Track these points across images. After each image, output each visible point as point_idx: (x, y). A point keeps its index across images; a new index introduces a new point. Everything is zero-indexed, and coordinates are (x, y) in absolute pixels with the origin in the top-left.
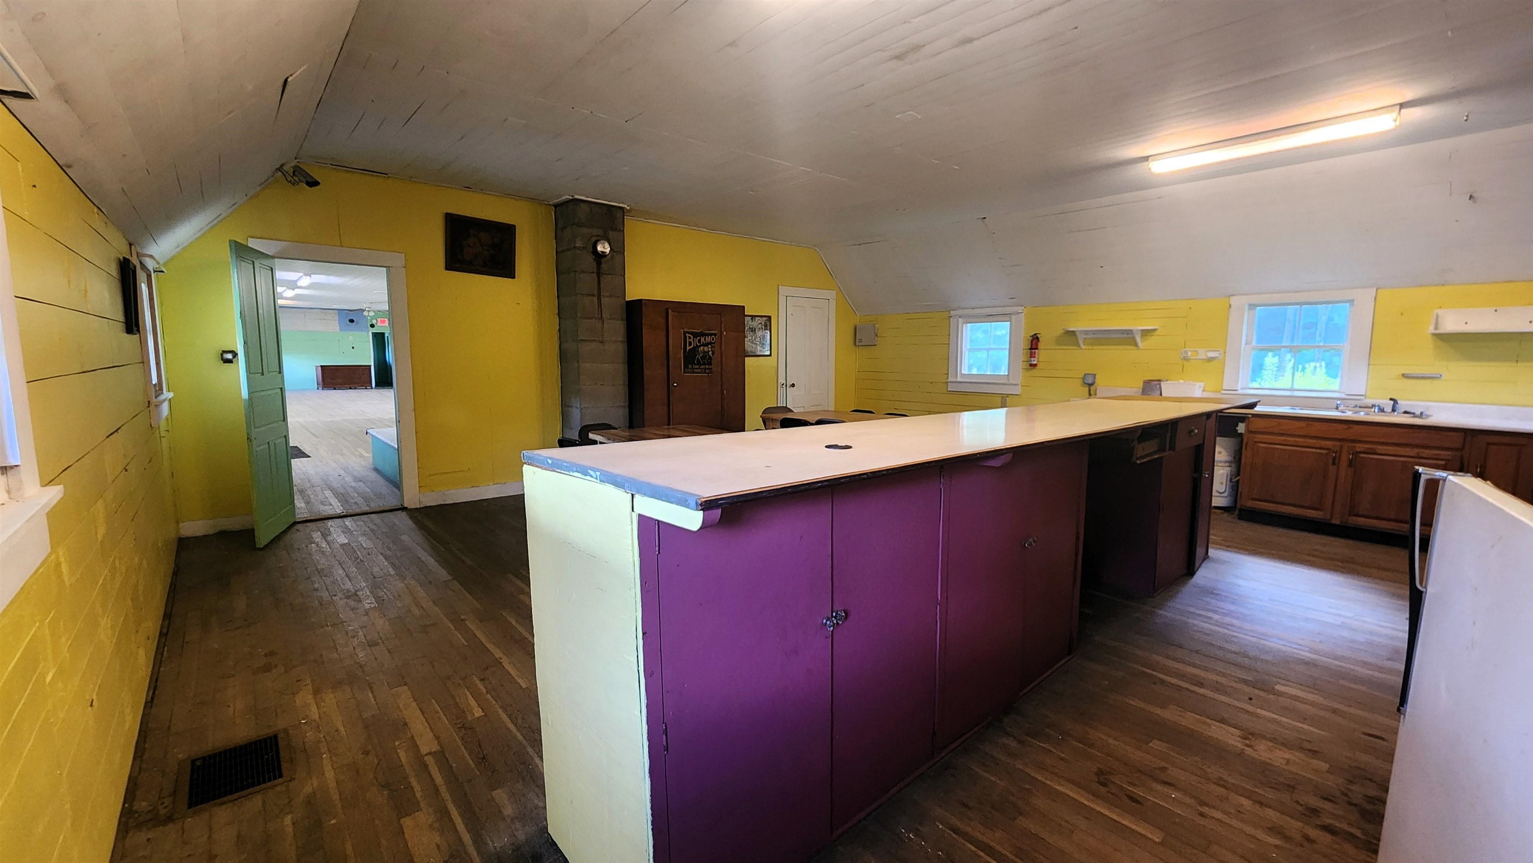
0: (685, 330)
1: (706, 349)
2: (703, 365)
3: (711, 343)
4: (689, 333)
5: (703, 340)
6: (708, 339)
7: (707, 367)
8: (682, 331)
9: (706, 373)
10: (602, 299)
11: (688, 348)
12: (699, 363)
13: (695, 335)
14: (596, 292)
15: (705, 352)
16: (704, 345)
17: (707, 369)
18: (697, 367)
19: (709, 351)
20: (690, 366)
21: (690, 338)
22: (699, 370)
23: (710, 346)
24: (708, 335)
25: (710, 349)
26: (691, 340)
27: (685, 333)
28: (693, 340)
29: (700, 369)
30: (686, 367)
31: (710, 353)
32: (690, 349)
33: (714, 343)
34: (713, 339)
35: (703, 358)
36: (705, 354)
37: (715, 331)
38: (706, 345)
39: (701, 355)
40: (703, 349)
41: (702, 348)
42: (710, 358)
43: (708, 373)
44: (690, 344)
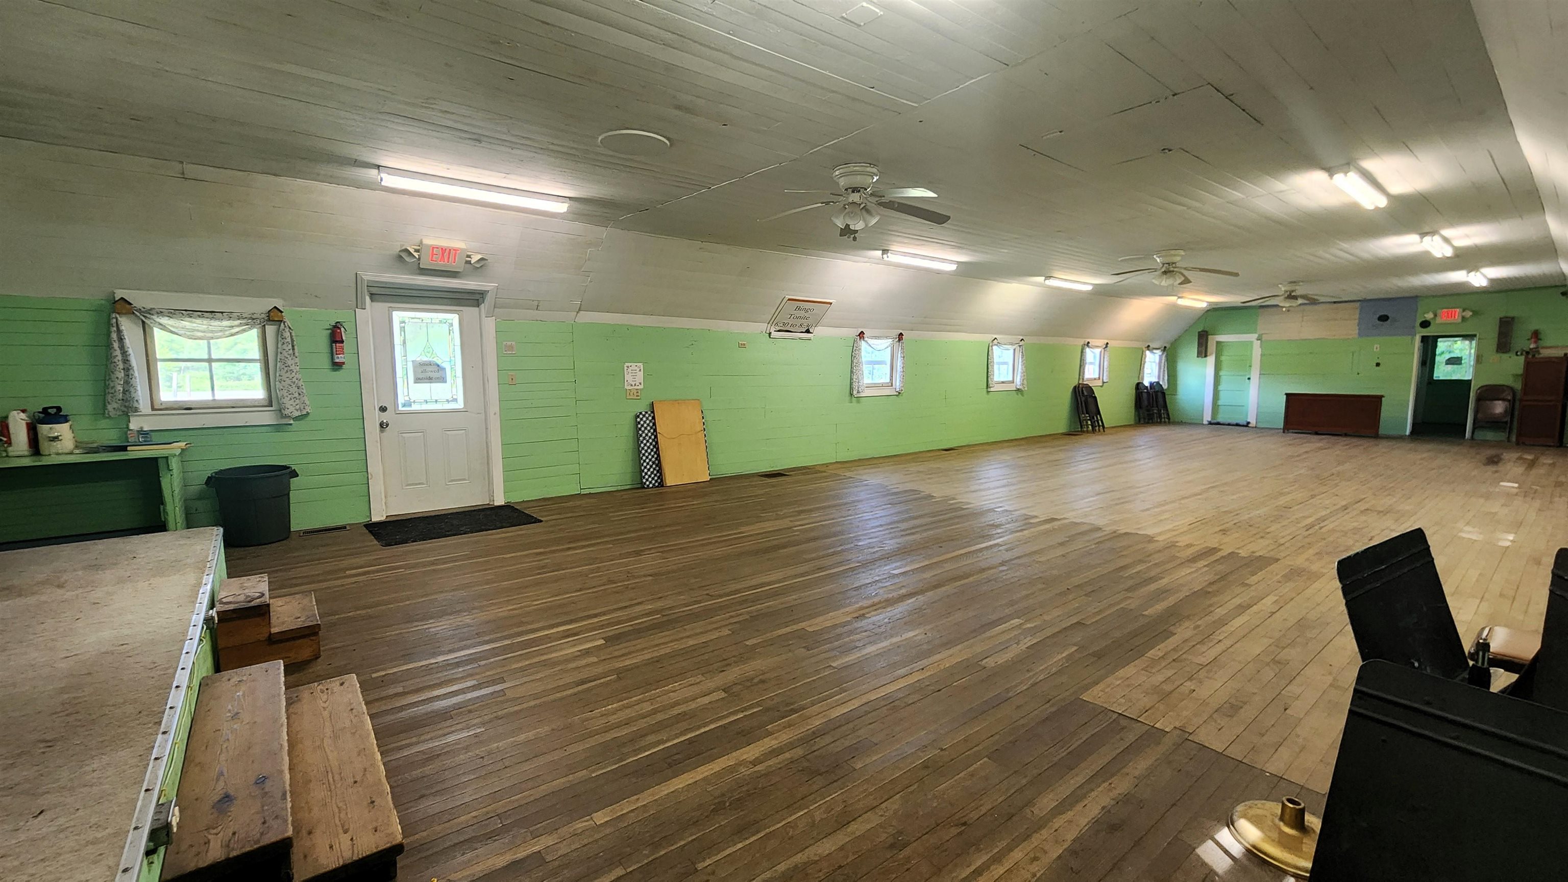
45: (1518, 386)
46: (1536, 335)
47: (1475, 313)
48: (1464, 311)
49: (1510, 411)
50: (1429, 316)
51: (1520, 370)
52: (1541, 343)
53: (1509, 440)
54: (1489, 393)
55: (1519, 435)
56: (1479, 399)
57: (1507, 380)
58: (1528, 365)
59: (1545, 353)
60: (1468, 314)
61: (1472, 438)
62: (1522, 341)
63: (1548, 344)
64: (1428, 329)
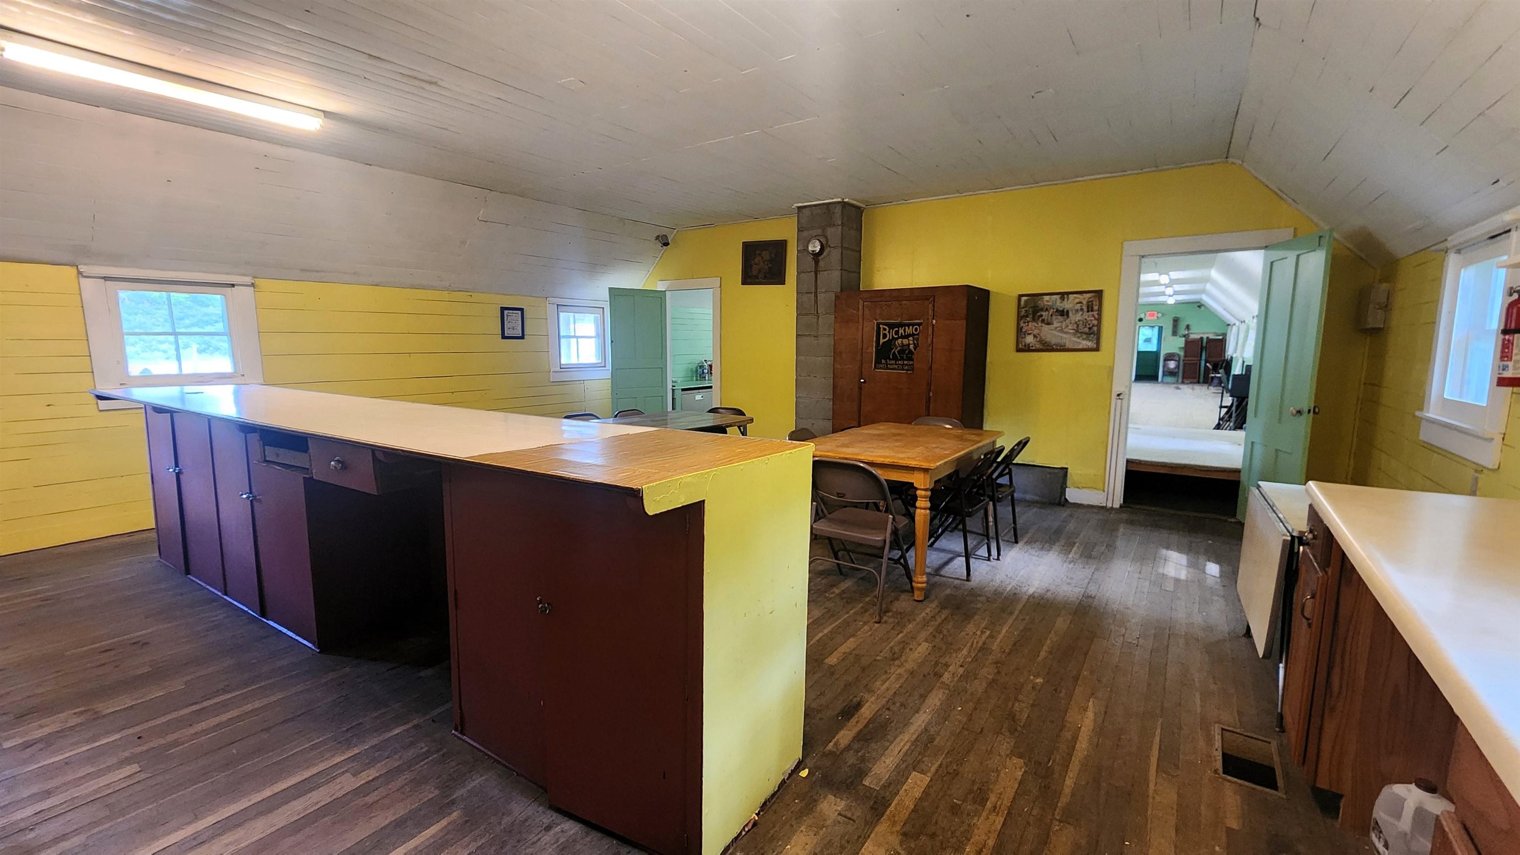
0: (880, 321)
1: (905, 341)
2: (900, 360)
3: (913, 335)
4: (883, 324)
5: (901, 331)
6: (909, 330)
7: (905, 362)
8: (875, 322)
9: (903, 369)
10: (818, 295)
11: (882, 341)
12: (895, 358)
13: (891, 326)
14: (813, 290)
15: (903, 345)
16: (903, 337)
17: (907, 364)
18: (893, 362)
19: (909, 344)
20: (883, 361)
21: (885, 329)
22: (896, 366)
23: (911, 338)
24: (908, 325)
25: (911, 342)
26: (886, 332)
27: (878, 324)
28: (889, 332)
29: (896, 364)
30: (878, 362)
31: (912, 347)
32: (884, 342)
33: (918, 334)
34: (916, 330)
35: (901, 352)
36: (904, 350)
37: (919, 319)
38: (907, 337)
39: (899, 348)
40: (902, 341)
41: (900, 341)
42: (910, 352)
43: (907, 370)
44: (885, 336)
45: (1182, 354)
46: (1188, 327)
47: (1163, 315)
48: (1158, 313)
49: (1178, 367)
50: (1142, 316)
51: (1183, 346)
52: (1190, 332)
53: (1177, 381)
54: (1169, 357)
55: (1183, 377)
56: (1166, 360)
57: (1176, 351)
58: (1187, 343)
59: (1192, 337)
60: (1160, 315)
61: (1162, 381)
62: (1182, 331)
63: (1193, 332)
64: (1142, 323)
